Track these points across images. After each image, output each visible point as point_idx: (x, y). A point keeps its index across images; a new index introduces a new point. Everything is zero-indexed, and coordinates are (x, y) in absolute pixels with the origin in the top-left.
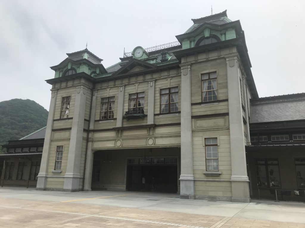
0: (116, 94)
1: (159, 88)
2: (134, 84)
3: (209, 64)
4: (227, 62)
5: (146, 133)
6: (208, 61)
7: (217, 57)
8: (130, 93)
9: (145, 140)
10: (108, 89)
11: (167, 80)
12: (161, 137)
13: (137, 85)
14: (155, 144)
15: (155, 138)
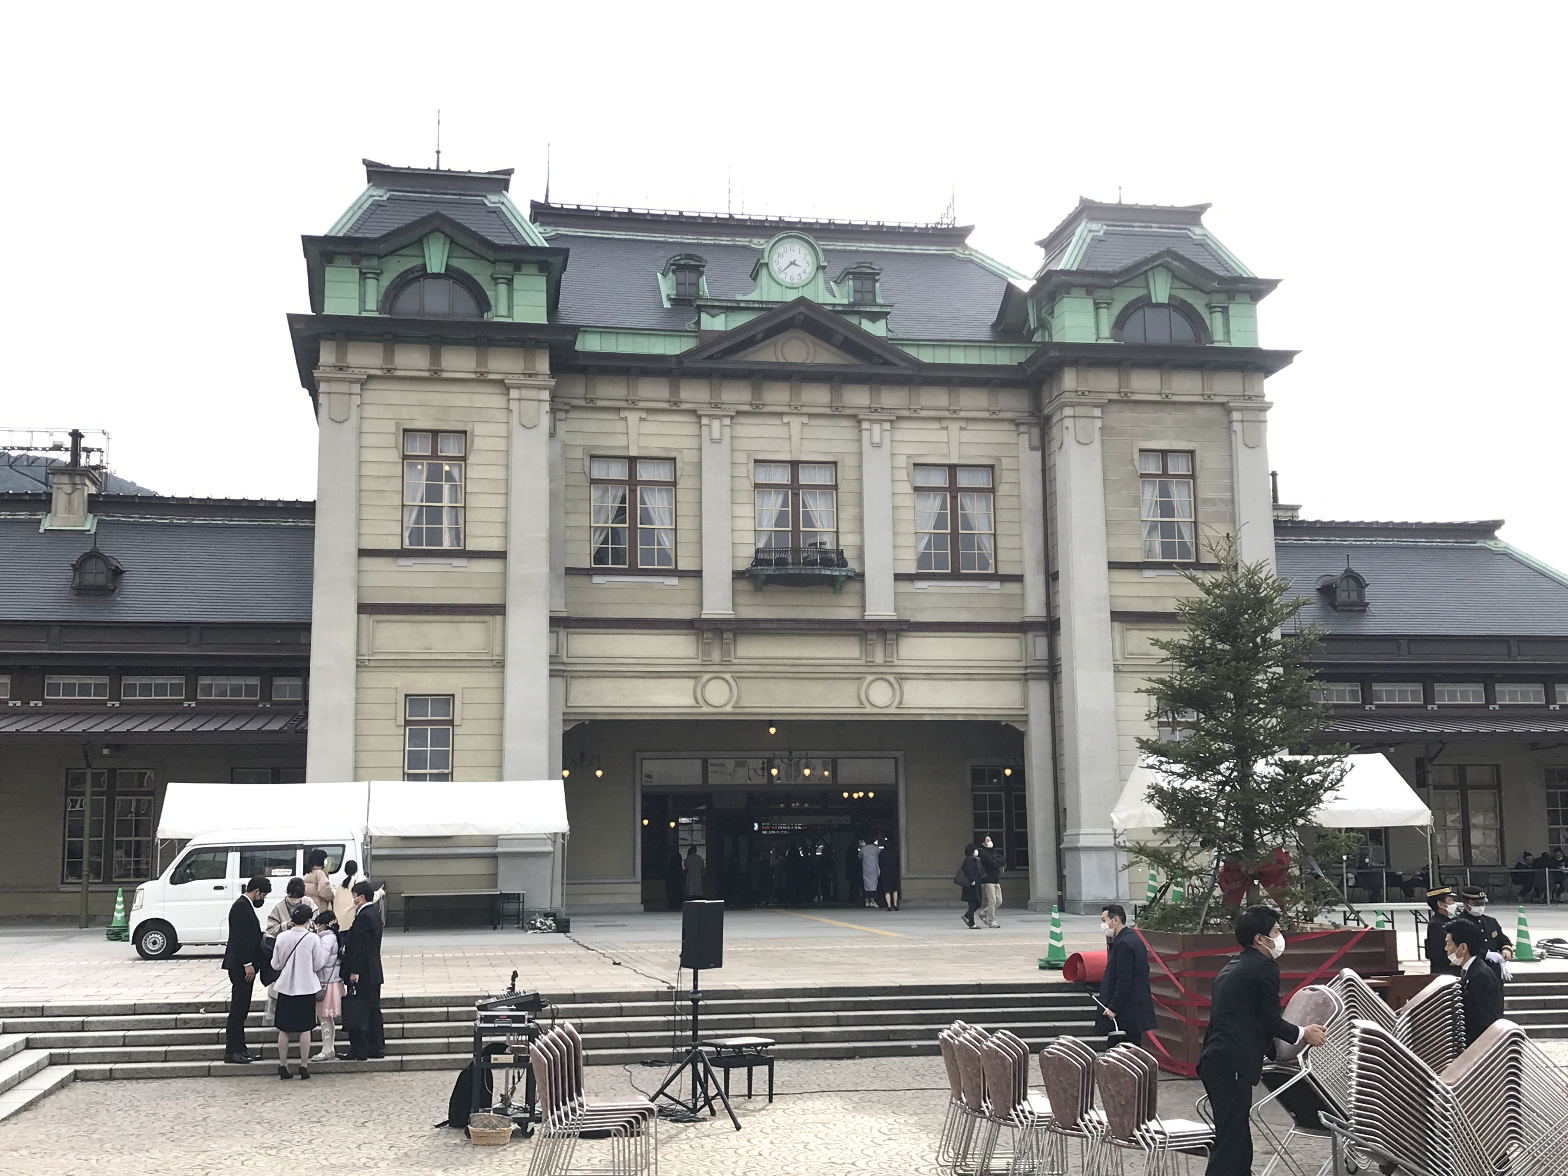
0: (680, 451)
1: (908, 457)
2: (780, 415)
3: (1169, 417)
4: (1237, 426)
5: (857, 654)
6: (1165, 403)
7: (1199, 399)
8: (761, 457)
9: (852, 687)
10: (633, 417)
11: (947, 428)
12: (929, 676)
13: (796, 422)
14: (901, 702)
15: (902, 678)
